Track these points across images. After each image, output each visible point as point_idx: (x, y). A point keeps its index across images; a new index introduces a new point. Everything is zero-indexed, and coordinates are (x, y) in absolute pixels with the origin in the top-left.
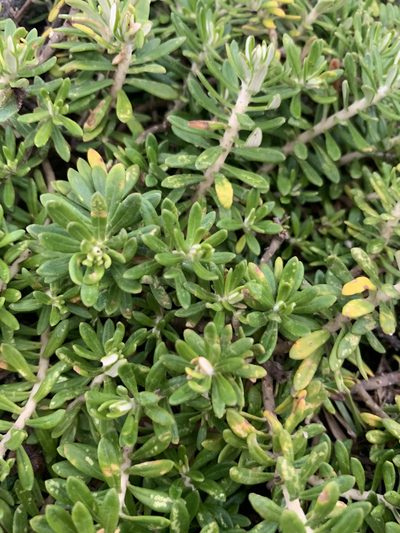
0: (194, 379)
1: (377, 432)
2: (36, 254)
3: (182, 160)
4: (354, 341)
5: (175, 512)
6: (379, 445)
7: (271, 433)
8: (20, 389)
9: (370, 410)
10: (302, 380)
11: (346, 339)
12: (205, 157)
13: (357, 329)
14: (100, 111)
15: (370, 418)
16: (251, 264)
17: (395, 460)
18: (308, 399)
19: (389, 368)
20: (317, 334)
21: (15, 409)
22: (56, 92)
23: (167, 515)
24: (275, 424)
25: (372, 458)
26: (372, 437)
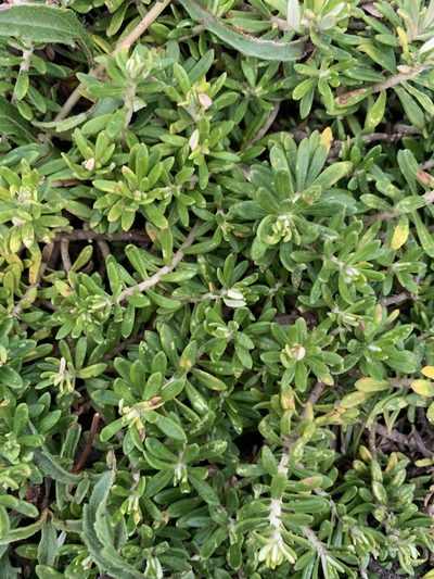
0: (286, 355)
1: (363, 464)
2: (231, 177)
3: (389, 190)
4: (402, 404)
5: (206, 417)
6: (356, 472)
7: (302, 417)
8: (153, 260)
9: (368, 446)
10: (349, 402)
11: (399, 399)
12: (408, 203)
13: (410, 399)
14: (356, 97)
15: (365, 452)
16: (379, 306)
17: (361, 489)
18: (341, 416)
19: (401, 429)
20: (384, 382)
21: (144, 275)
22: (336, 62)
23: (201, 416)
24: (310, 415)
25: (346, 476)
26: (357, 465)
